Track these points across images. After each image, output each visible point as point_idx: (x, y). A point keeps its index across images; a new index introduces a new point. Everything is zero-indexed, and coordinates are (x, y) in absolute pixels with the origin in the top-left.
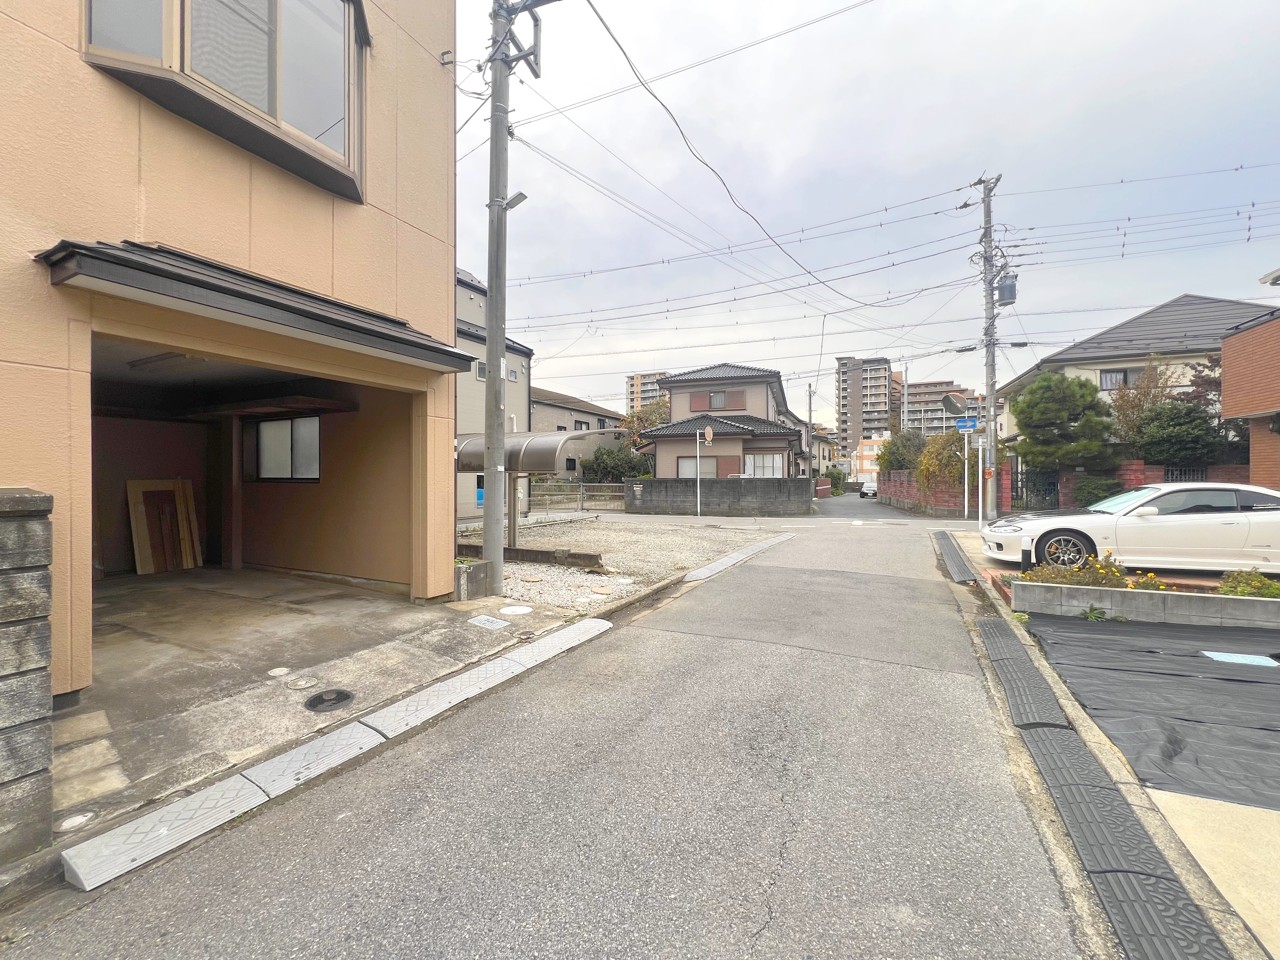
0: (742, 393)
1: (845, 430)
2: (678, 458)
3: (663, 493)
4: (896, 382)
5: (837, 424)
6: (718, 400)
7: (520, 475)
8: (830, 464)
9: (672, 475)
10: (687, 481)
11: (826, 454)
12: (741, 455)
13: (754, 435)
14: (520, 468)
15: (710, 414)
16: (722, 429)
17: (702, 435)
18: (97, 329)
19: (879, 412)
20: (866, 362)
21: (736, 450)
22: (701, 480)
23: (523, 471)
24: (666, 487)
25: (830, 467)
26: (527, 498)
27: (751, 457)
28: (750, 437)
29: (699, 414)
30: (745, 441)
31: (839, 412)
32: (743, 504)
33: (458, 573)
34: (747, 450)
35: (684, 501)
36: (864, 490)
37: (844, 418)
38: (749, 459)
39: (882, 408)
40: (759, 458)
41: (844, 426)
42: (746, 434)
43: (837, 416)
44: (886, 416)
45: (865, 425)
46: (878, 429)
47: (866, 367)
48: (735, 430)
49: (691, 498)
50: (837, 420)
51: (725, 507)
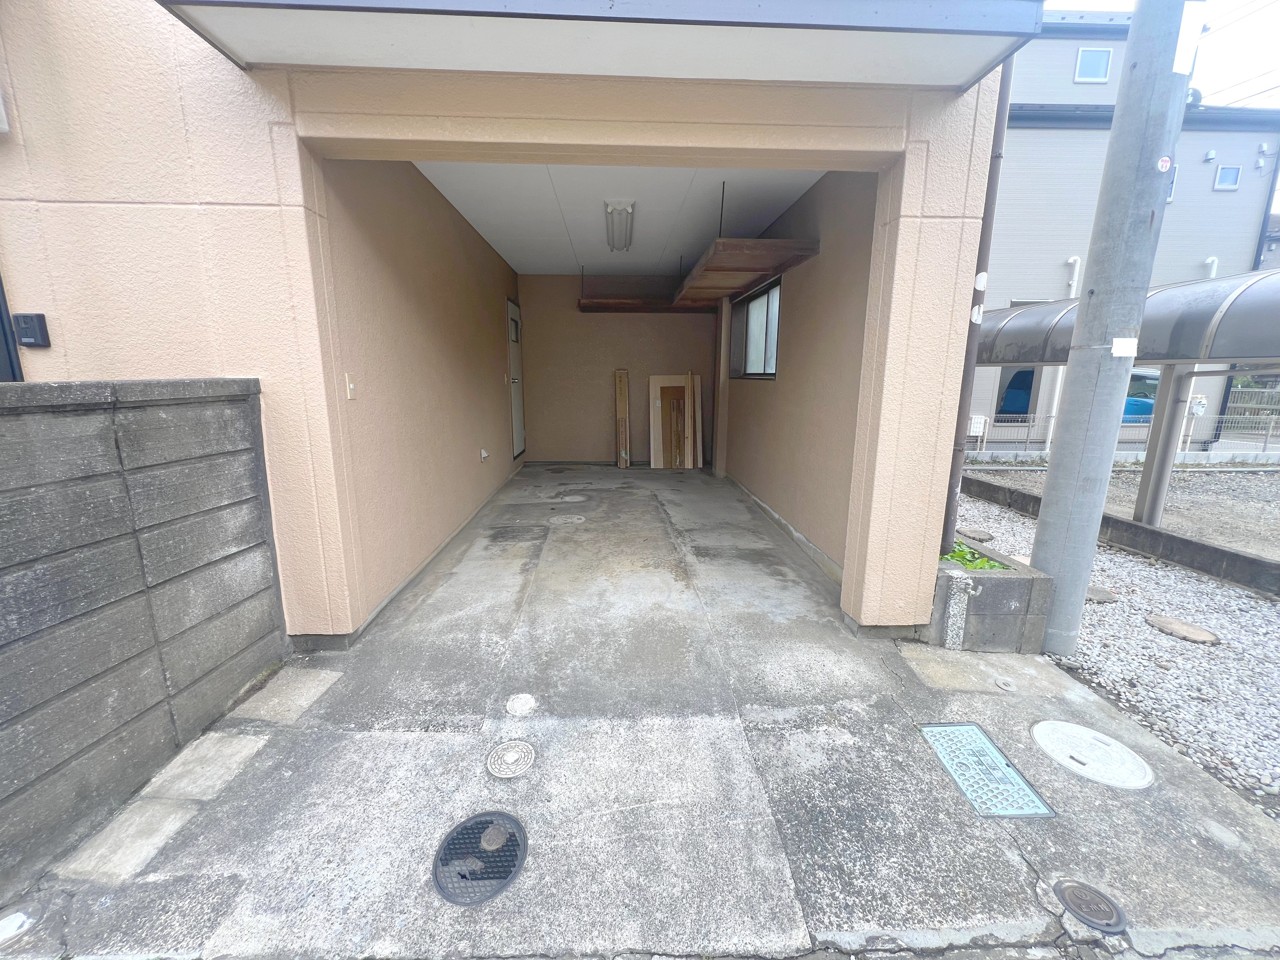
7: (1197, 368)
14: (1203, 352)
18: (302, 133)
23: (1211, 358)
26: (1214, 416)
33: (944, 590)
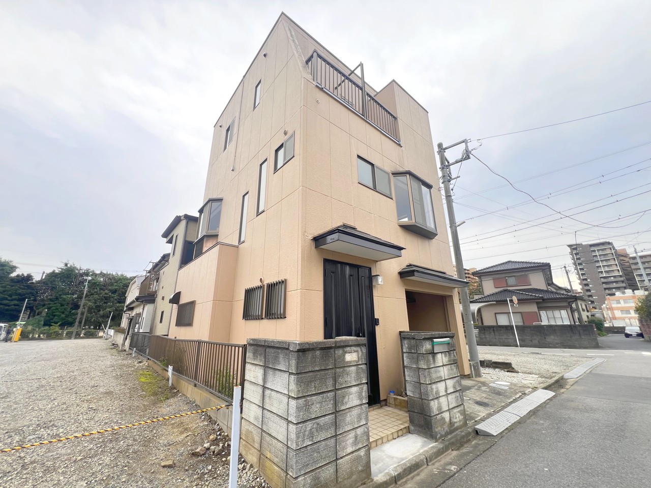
0: (526, 276)
1: (589, 290)
2: (495, 313)
3: (492, 333)
4: (622, 256)
5: (581, 287)
6: (511, 281)
8: (589, 314)
9: (493, 323)
10: (506, 327)
11: (584, 307)
12: (538, 312)
13: (544, 300)
15: (508, 288)
16: (521, 297)
17: (511, 301)
19: (614, 277)
20: (591, 246)
21: (533, 308)
22: (516, 326)
24: (494, 330)
25: (590, 316)
27: (544, 312)
28: (541, 300)
29: (502, 289)
30: (537, 303)
31: (580, 279)
32: (548, 340)
33: (470, 366)
34: (540, 308)
35: (507, 339)
36: (627, 331)
37: (585, 282)
38: (543, 314)
39: (616, 274)
40: (550, 313)
41: (587, 288)
42: (539, 299)
43: (579, 281)
44: (622, 279)
45: (605, 286)
46: (618, 288)
47: (592, 249)
48: (529, 297)
49: (511, 337)
50: (580, 284)
51: (536, 342)
